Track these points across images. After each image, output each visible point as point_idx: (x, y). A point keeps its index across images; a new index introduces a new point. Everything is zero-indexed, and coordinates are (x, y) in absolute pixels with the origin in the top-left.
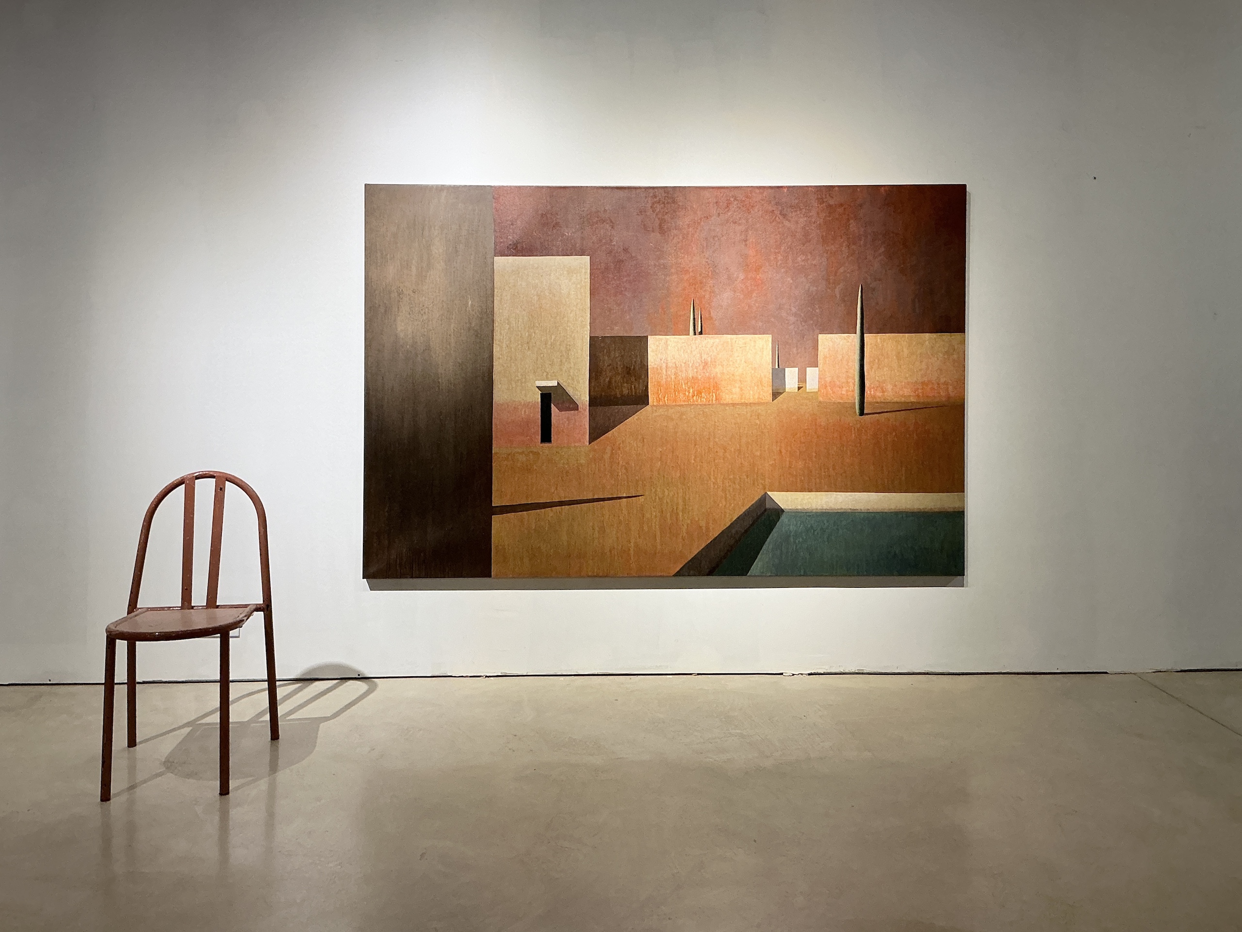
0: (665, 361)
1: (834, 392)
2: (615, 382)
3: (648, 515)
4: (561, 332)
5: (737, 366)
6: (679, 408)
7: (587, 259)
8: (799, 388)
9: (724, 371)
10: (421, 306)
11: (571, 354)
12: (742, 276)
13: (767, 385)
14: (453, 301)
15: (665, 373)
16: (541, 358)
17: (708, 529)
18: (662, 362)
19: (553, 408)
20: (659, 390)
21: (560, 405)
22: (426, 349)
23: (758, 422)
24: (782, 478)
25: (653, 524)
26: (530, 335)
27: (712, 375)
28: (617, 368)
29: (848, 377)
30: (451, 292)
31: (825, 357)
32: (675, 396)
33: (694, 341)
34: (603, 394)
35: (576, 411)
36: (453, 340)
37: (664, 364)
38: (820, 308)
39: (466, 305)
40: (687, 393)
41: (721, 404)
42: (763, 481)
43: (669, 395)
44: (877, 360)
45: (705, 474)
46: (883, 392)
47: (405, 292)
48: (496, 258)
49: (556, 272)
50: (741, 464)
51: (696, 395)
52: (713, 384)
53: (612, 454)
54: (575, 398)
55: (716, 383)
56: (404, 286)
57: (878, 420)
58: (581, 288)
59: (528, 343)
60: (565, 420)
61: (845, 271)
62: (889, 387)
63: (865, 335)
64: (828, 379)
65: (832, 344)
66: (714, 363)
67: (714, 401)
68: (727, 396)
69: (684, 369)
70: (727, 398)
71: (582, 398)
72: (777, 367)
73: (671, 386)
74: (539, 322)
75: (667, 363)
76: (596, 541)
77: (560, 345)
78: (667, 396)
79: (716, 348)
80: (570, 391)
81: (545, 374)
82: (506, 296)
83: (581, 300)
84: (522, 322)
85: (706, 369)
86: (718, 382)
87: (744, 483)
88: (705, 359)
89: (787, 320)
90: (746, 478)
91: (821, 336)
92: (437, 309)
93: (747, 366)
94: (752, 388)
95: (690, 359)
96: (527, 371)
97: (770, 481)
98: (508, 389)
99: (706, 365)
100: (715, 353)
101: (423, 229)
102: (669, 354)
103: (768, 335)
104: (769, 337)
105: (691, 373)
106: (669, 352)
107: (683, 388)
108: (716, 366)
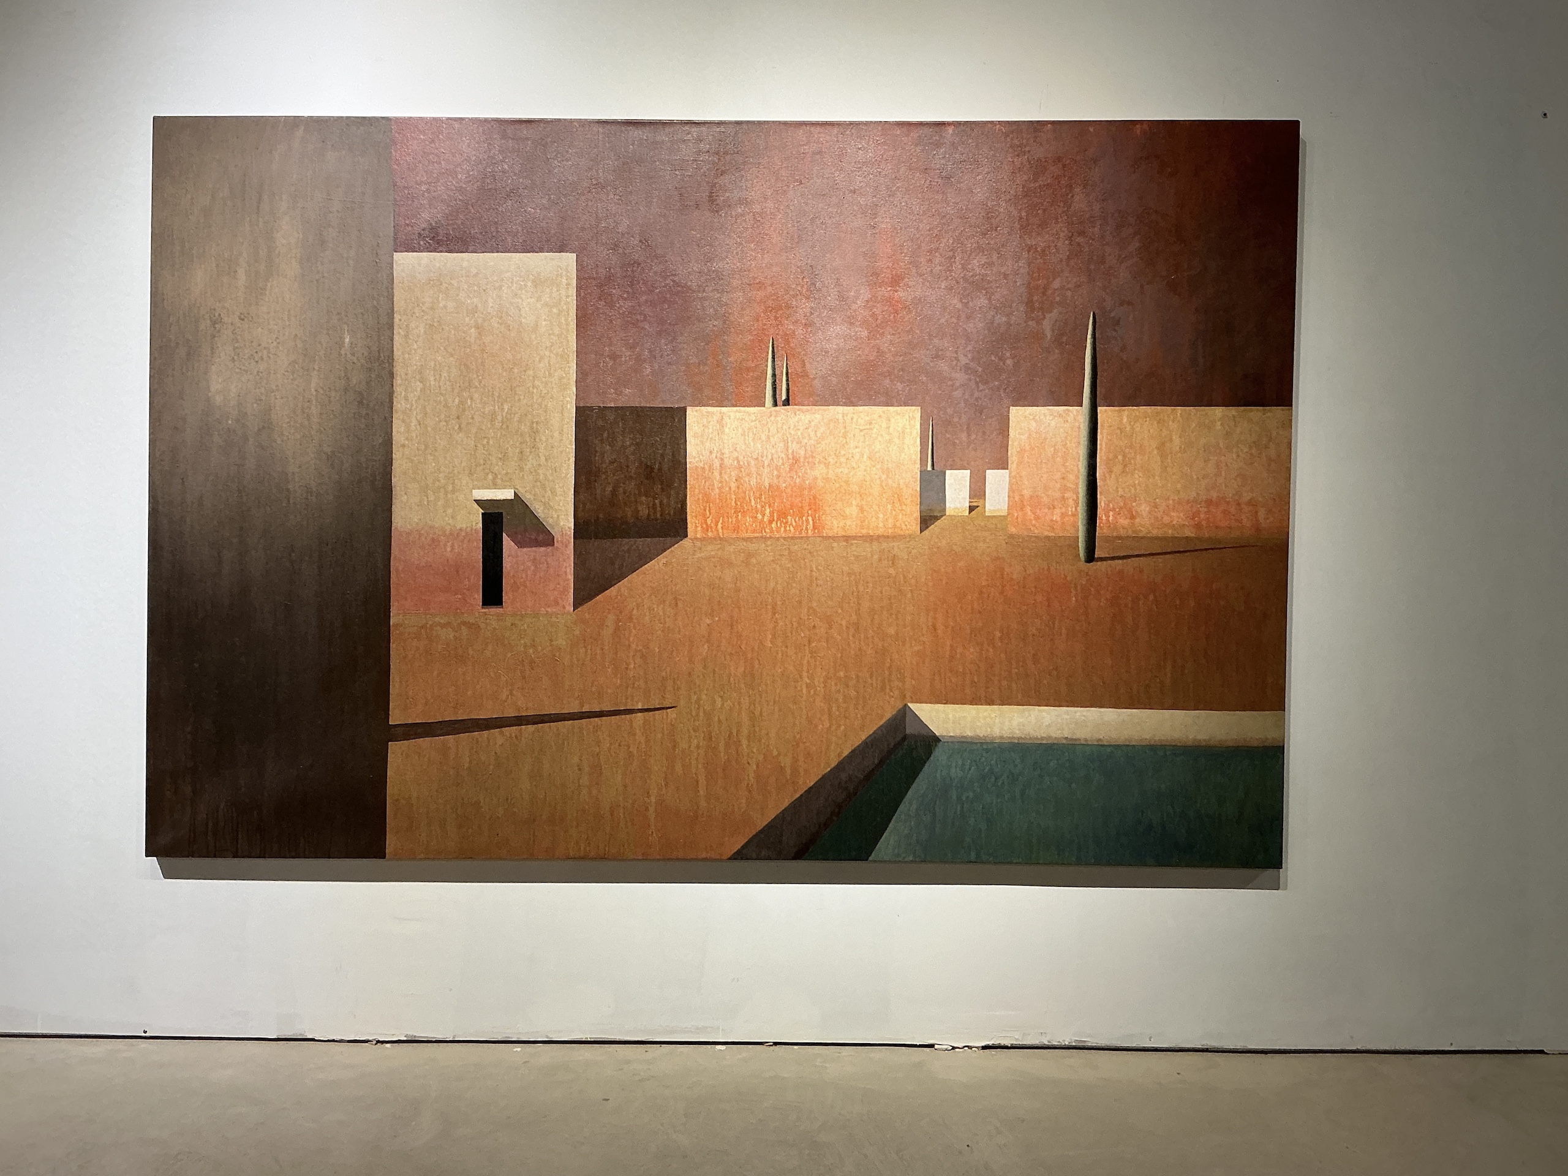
0: (718, 455)
1: (1037, 518)
2: (625, 493)
3: (683, 745)
4: (522, 397)
5: (854, 464)
6: (745, 543)
7: (570, 259)
8: (972, 509)
9: (830, 476)
10: (255, 344)
11: (541, 440)
12: (865, 294)
13: (911, 502)
14: (315, 336)
15: (718, 477)
16: (484, 446)
17: (795, 771)
18: (714, 456)
19: (507, 542)
20: (708, 509)
21: (520, 536)
22: (264, 427)
23: (891, 571)
24: (937, 678)
25: (694, 762)
26: (461, 402)
27: (807, 482)
28: (628, 466)
29: (1065, 489)
30: (311, 319)
31: (1022, 452)
32: (738, 521)
33: (772, 418)
34: (601, 516)
35: (550, 548)
36: (314, 410)
37: (716, 460)
38: (1013, 357)
39: (341, 344)
40: (760, 516)
41: (823, 537)
42: (902, 684)
43: (726, 519)
44: (1120, 457)
45: (791, 668)
46: (1133, 517)
47: (225, 319)
48: (397, 255)
49: (512, 283)
50: (860, 649)
51: (775, 519)
52: (807, 500)
53: (617, 629)
54: (548, 522)
55: (815, 498)
56: (224, 307)
57: (1121, 572)
58: (559, 315)
59: (458, 418)
60: (529, 564)
61: (1062, 288)
62: (1144, 509)
63: (1099, 409)
64: (1027, 493)
65: (1034, 424)
66: (810, 460)
67: (810, 531)
68: (835, 522)
69: (753, 470)
70: (835, 526)
71: (562, 523)
72: (929, 468)
73: (728, 500)
74: (480, 378)
75: (722, 459)
76: (585, 791)
77: (520, 421)
78: (721, 521)
79: (816, 431)
80: (539, 510)
81: (490, 477)
82: (417, 327)
83: (559, 336)
84: (448, 378)
85: (796, 472)
86: (818, 496)
87: (864, 686)
88: (793, 452)
89: (950, 379)
90: (868, 675)
91: (1014, 411)
92: (286, 351)
93: (874, 466)
94: (881, 508)
95: (765, 452)
96: (456, 471)
97: (913, 682)
98: (420, 504)
99: (796, 463)
100: (812, 441)
101: (260, 200)
102: (725, 441)
103: (914, 408)
104: (916, 411)
105: (766, 479)
106: (726, 437)
107: (752, 506)
108: (815, 464)
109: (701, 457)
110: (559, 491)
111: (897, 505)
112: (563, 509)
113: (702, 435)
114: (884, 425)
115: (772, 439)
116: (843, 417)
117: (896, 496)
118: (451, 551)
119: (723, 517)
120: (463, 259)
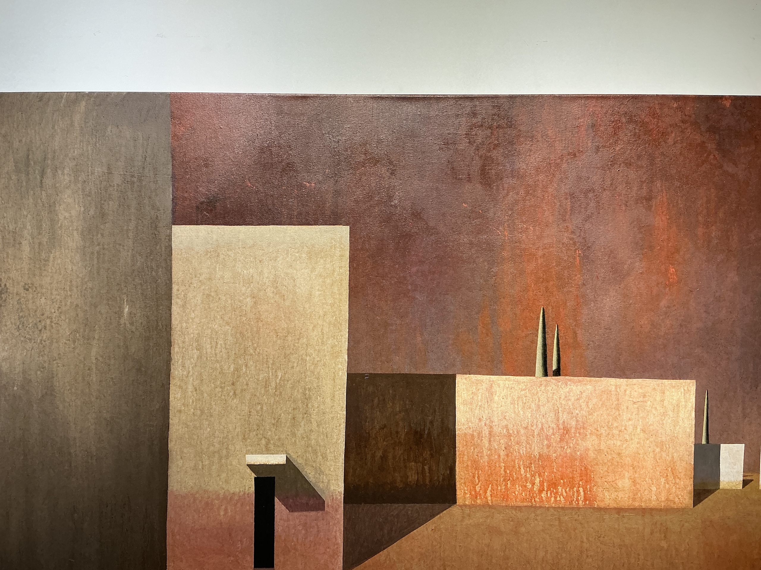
0: (487, 423)
2: (394, 458)
4: (295, 365)
5: (627, 437)
6: (514, 512)
7: (344, 231)
8: (746, 483)
9: (602, 447)
10: (38, 314)
11: (313, 406)
12: (640, 267)
13: (685, 475)
14: (96, 307)
15: (487, 445)
16: (257, 412)
18: (483, 423)
19: (279, 506)
20: (477, 476)
21: (291, 500)
22: (47, 394)
23: (664, 544)
26: (237, 370)
27: (578, 453)
28: (397, 432)
30: (92, 289)
32: (507, 489)
33: (543, 388)
34: (371, 480)
35: (321, 512)
36: (94, 378)
37: (486, 428)
39: (120, 314)
40: (529, 486)
41: (594, 508)
43: (495, 487)
47: (11, 289)
48: (177, 230)
49: (287, 255)
51: (545, 488)
52: (579, 471)
54: (320, 487)
55: (586, 468)
56: (9, 278)
58: (332, 285)
59: (233, 384)
60: (300, 528)
66: (582, 431)
67: (580, 502)
69: (524, 439)
70: (606, 497)
71: (332, 488)
72: (704, 442)
73: (498, 469)
74: (255, 345)
75: (491, 427)
77: (293, 388)
78: (490, 489)
79: (588, 402)
80: (310, 475)
81: (263, 442)
82: (194, 297)
83: (332, 305)
84: (224, 346)
85: (567, 442)
86: (590, 468)
88: (564, 422)
92: (67, 320)
93: (647, 439)
94: (654, 481)
95: (535, 421)
96: (230, 436)
98: (195, 468)
99: (567, 433)
100: (584, 412)
101: (43, 173)
102: (495, 409)
103: (688, 381)
104: (691, 384)
105: (536, 448)
106: (496, 405)
107: (521, 475)
108: (586, 435)
109: (470, 424)
110: (330, 457)
111: (671, 478)
112: (334, 474)
113: (471, 404)
114: (658, 398)
115: (542, 408)
116: (616, 389)
117: (670, 469)
118: (224, 515)
119: (492, 485)
120: (239, 232)
